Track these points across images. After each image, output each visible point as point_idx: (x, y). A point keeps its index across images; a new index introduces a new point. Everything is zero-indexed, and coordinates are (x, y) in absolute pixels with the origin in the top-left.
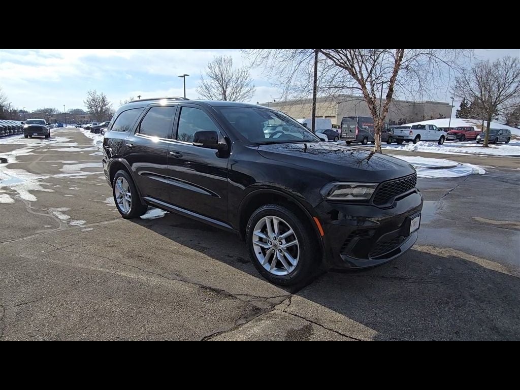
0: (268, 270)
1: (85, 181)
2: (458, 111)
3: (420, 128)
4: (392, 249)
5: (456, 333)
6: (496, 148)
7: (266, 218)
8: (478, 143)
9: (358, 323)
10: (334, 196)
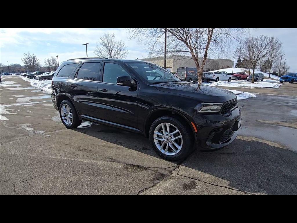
0: (164, 153)
1: (35, 107)
2: (236, 64)
3: (218, 74)
4: (226, 140)
5: (267, 179)
6: (258, 84)
7: (162, 124)
8: (248, 81)
9: (218, 178)
10: (202, 111)
